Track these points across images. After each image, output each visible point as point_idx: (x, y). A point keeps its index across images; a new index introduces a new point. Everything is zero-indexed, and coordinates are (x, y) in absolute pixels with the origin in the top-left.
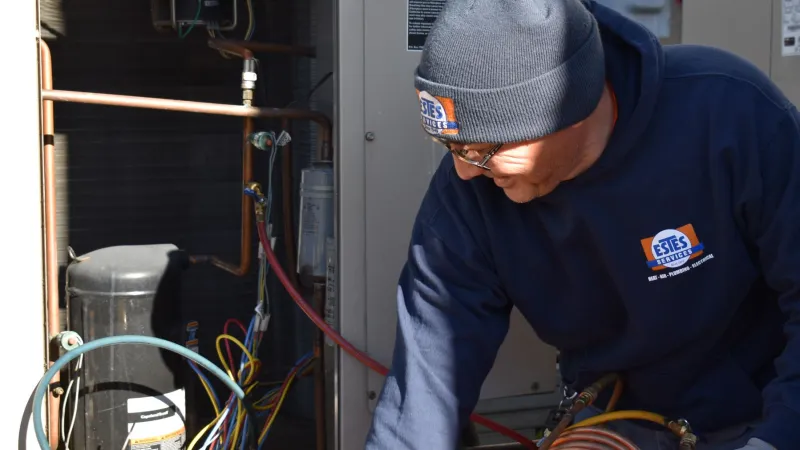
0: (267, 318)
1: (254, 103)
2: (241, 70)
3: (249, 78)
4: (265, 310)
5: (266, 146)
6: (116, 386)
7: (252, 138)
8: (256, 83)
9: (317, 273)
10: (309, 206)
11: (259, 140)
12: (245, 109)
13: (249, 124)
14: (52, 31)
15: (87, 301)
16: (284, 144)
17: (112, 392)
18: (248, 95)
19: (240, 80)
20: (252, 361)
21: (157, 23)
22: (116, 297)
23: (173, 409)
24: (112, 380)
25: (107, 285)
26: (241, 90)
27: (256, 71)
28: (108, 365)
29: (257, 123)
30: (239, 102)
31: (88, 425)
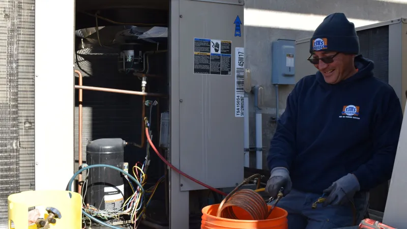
0: (149, 161)
1: (145, 91)
2: (142, 81)
3: (144, 83)
4: (148, 159)
5: (149, 104)
6: (101, 183)
7: (145, 102)
8: (146, 84)
9: (165, 146)
10: (163, 125)
11: (147, 103)
12: (142, 93)
13: (144, 98)
14: (88, 74)
15: (92, 155)
16: (155, 105)
17: (99, 185)
18: (143, 89)
19: (141, 84)
20: (144, 175)
21: (120, 70)
22: (101, 154)
23: (119, 192)
24: (99, 181)
25: (98, 150)
26: (141, 87)
27: (146, 81)
28: (98, 176)
29: (146, 97)
30: (141, 90)
31: (92, 196)
